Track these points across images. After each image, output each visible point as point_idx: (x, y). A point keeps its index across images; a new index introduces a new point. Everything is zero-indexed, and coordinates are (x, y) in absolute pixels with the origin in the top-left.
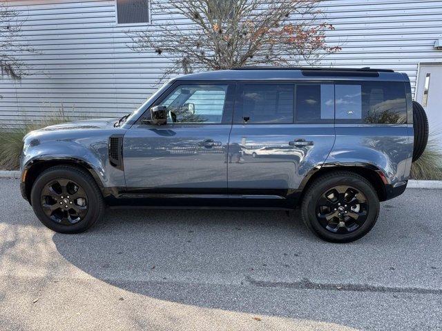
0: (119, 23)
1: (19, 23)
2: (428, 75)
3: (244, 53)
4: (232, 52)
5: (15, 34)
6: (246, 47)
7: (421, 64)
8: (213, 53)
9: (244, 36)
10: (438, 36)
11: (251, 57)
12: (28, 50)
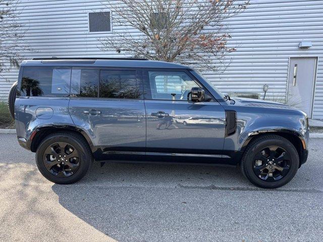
0: (90, 31)
1: (23, 31)
2: (296, 65)
3: (174, 51)
4: (167, 52)
5: (20, 38)
6: (176, 48)
7: (291, 58)
8: (154, 52)
9: (174, 41)
10: (301, 40)
11: (179, 54)
12: (29, 50)
